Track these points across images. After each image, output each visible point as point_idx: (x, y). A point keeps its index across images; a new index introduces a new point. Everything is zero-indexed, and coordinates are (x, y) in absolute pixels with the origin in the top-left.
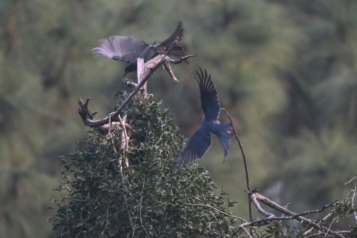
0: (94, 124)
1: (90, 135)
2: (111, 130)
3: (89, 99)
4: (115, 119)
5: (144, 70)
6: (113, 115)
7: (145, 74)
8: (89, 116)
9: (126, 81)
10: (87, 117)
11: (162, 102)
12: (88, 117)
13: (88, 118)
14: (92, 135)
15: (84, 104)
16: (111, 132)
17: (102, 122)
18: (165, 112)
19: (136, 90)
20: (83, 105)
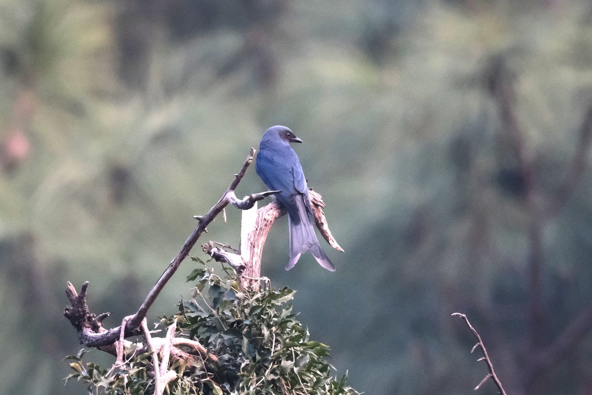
0: (94, 340)
1: (72, 364)
2: (124, 356)
3: (87, 284)
4: (134, 332)
5: (257, 223)
6: (130, 322)
7: (258, 232)
8: (90, 324)
9: (210, 246)
10: (84, 326)
11: (294, 296)
12: (87, 325)
13: (86, 327)
14: (77, 365)
15: (77, 295)
16: (124, 360)
17: (109, 338)
18: (283, 319)
19: (172, 266)
20: (74, 298)
